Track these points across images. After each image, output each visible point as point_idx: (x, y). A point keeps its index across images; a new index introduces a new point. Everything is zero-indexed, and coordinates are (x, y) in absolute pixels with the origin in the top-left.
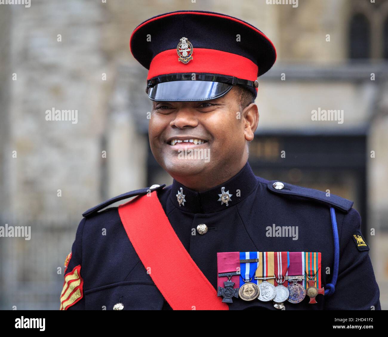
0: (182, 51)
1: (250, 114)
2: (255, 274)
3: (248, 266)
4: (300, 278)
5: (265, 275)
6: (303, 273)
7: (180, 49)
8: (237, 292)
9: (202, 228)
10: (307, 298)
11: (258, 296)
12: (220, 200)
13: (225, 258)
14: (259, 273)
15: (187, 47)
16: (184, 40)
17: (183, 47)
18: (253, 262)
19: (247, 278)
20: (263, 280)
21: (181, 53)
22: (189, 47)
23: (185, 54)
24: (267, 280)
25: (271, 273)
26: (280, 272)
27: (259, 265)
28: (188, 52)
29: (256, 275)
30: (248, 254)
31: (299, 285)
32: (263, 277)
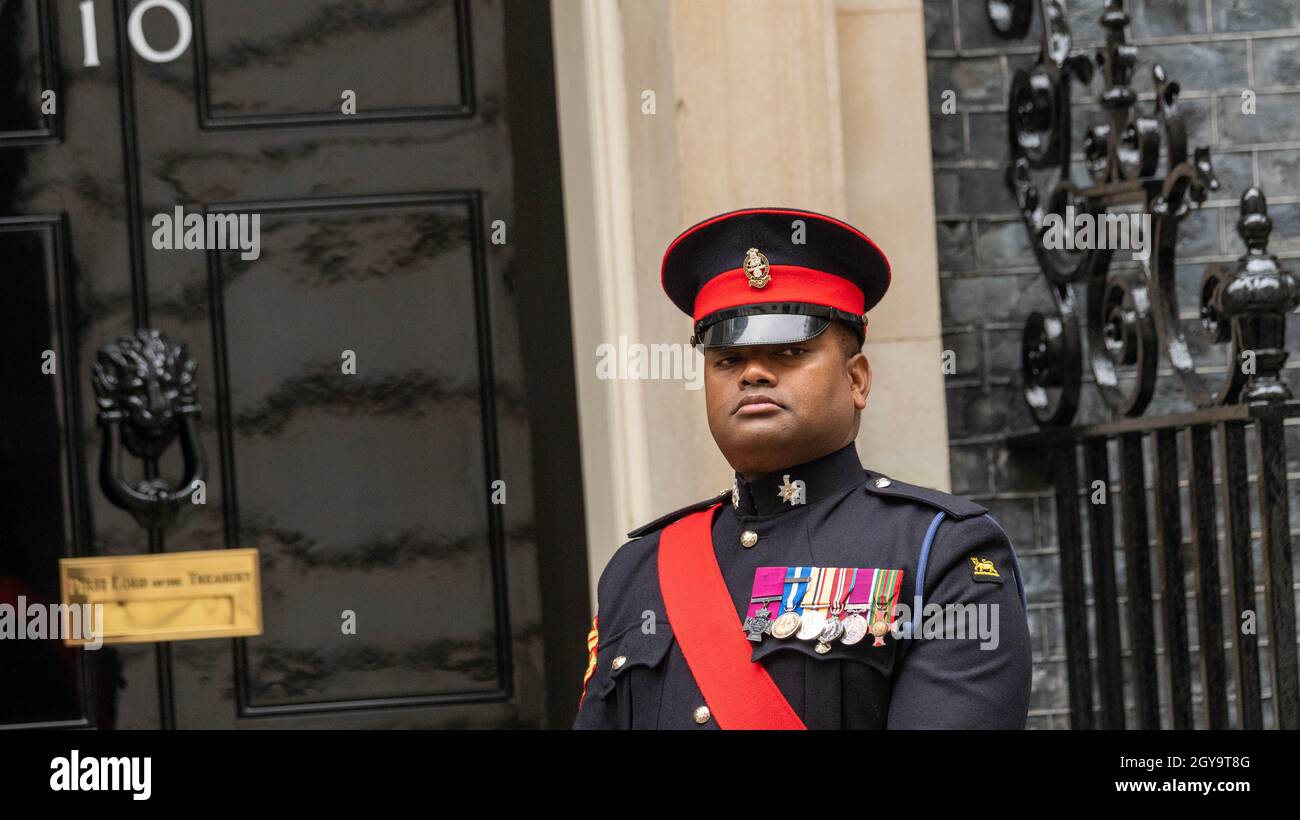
0: (751, 270)
1: (858, 371)
2: (801, 600)
3: (795, 587)
4: (864, 607)
5: (816, 602)
6: (871, 600)
7: (749, 267)
8: (770, 625)
9: (749, 537)
10: (869, 638)
11: (796, 632)
12: (780, 494)
13: (766, 576)
14: (808, 599)
15: (759, 262)
16: (753, 252)
17: (753, 264)
18: (803, 583)
19: (790, 605)
20: (812, 609)
21: (752, 273)
22: (762, 263)
23: (758, 273)
24: (817, 609)
25: (825, 599)
26: (838, 599)
27: (811, 587)
28: (763, 270)
29: (804, 602)
30: (798, 571)
31: (861, 617)
32: (813, 604)
